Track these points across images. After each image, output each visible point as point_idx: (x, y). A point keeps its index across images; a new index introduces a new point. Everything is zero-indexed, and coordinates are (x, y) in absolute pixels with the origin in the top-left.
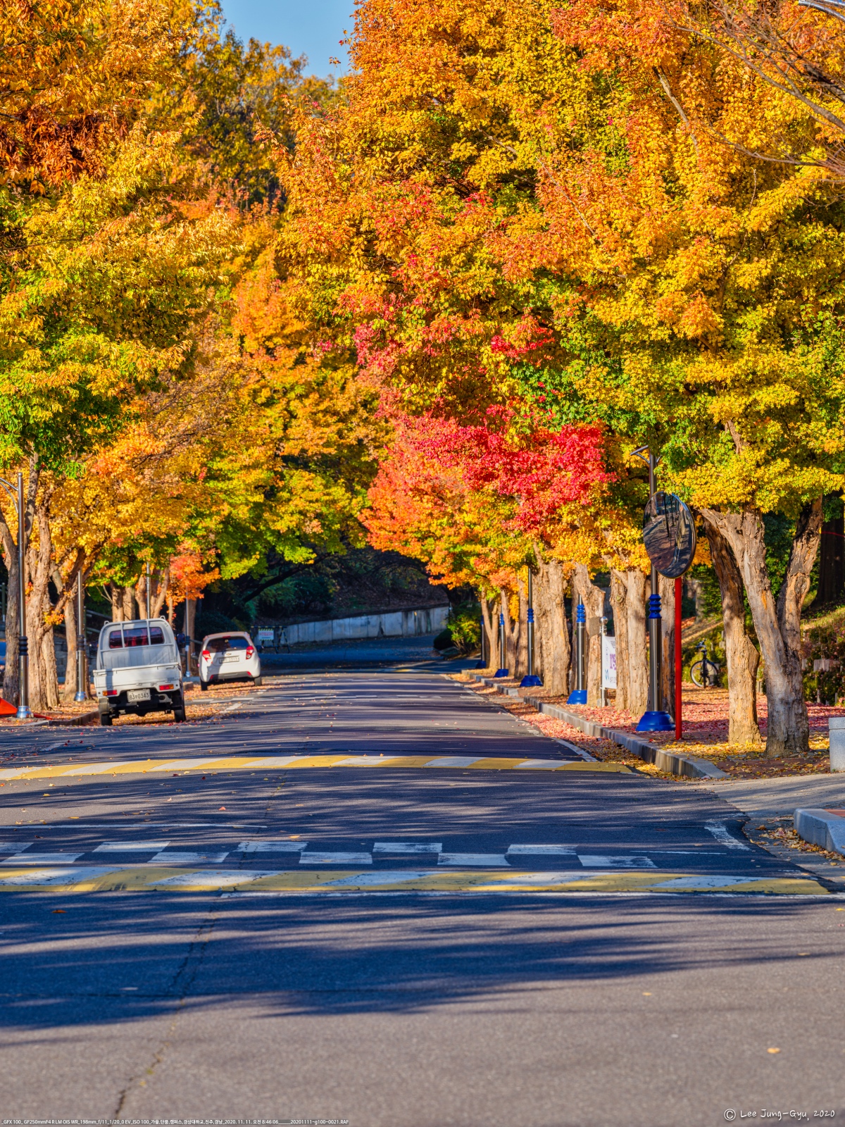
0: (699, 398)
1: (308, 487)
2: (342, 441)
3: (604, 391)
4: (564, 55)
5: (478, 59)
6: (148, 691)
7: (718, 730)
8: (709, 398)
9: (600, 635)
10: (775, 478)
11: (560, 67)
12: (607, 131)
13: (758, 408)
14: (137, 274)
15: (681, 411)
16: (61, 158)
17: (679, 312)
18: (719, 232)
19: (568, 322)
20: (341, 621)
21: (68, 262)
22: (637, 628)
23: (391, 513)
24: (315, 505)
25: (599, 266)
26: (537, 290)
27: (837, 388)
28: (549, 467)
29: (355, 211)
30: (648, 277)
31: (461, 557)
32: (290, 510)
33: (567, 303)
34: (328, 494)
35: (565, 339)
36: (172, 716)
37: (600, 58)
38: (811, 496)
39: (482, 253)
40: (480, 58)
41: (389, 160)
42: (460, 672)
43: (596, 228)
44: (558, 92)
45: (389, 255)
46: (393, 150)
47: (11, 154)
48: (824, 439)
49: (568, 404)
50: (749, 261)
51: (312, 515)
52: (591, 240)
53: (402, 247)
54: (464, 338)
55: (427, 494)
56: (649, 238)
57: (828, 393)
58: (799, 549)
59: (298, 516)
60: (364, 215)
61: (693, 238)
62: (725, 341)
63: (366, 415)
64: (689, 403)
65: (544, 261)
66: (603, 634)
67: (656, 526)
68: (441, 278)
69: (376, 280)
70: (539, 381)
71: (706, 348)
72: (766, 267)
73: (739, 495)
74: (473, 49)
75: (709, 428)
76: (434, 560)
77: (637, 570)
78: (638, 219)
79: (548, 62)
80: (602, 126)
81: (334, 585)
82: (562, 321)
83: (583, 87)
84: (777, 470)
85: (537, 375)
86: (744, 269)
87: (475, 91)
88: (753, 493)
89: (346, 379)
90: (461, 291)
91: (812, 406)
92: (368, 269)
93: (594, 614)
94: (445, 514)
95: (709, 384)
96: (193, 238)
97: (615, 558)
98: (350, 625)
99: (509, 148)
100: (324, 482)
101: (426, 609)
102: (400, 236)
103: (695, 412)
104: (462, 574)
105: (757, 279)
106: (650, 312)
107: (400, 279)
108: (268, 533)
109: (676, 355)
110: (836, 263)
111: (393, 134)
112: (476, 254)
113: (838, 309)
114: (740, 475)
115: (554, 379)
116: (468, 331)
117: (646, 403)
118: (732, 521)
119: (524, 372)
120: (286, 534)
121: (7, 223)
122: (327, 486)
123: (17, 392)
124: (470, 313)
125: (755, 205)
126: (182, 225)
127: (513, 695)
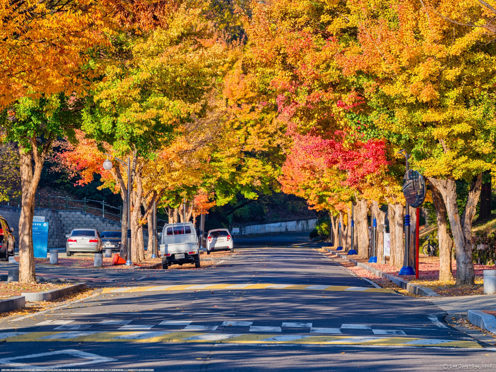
0: (428, 129)
1: (255, 165)
2: (271, 145)
3: (386, 125)
6: (184, 254)
7: (434, 275)
8: (433, 129)
9: (383, 232)
10: (461, 164)
12: (389, 11)
13: (454, 133)
14: (182, 71)
15: (420, 134)
16: (149, 19)
17: (420, 91)
18: (438, 56)
19: (371, 94)
20: (269, 225)
21: (151, 65)
22: (400, 229)
23: (292, 178)
24: (259, 173)
25: (385, 70)
26: (358, 80)
27: (489, 125)
28: (362, 158)
29: (278, 45)
30: (407, 75)
31: (322, 197)
32: (247, 175)
33: (370, 86)
34: (264, 169)
35: (370, 102)
36: (194, 265)
38: (477, 172)
39: (333, 64)
41: (293, 22)
42: (321, 248)
43: (384, 53)
45: (293, 64)
46: (295, 18)
47: (126, 17)
48: (483, 148)
49: (370, 130)
50: (451, 68)
51: (257, 178)
52: (382, 58)
53: (299, 60)
54: (325, 101)
55: (307, 169)
56: (407, 58)
57: (485, 127)
58: (471, 196)
59: (251, 178)
60: (282, 46)
61: (427, 58)
62: (440, 104)
63: (281, 134)
64: (424, 131)
65: (361, 67)
66: (385, 232)
67: (408, 185)
68: (315, 74)
69: (287, 75)
70: (358, 120)
71: (432, 107)
72: (458, 71)
73: (445, 172)
75: (432, 142)
76: (310, 198)
77: (400, 204)
78: (403, 50)
80: (387, 8)
81: (266, 209)
82: (368, 94)
84: (462, 161)
85: (357, 118)
86: (449, 72)
88: (451, 171)
89: (273, 118)
90: (324, 80)
91: (478, 133)
92: (283, 70)
93: (380, 223)
94: (315, 178)
95: (432, 122)
96: (206, 55)
97: (390, 199)
98: (273, 227)
99: (346, 17)
100: (262, 163)
101: (307, 220)
102: (298, 56)
103: (426, 135)
104: (323, 205)
105: (454, 76)
106: (407, 90)
107: (297, 74)
108: (237, 185)
109: (418, 110)
110: (489, 70)
111: (295, 11)
112: (331, 64)
113: (490, 90)
114: (446, 163)
115: (365, 119)
116: (327, 97)
117: (405, 130)
118: (442, 183)
119: (352, 116)
120: (245, 186)
121: (125, 48)
122: (263, 165)
123: (128, 122)
124: (328, 90)
125: (454, 44)
126: (201, 49)
127: (345, 258)
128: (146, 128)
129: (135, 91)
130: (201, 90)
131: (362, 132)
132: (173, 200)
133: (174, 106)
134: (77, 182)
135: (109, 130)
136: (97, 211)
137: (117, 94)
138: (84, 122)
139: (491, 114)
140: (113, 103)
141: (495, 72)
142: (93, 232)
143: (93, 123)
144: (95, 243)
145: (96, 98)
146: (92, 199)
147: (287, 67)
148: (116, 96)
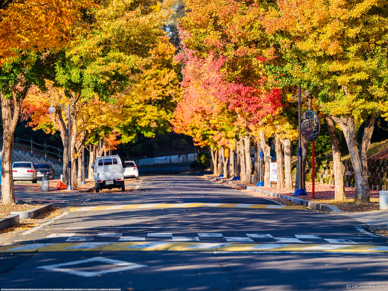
0: (333, 77)
1: (152, 111)
2: (164, 95)
3: (300, 74)
6: (113, 181)
7: (330, 195)
8: (337, 77)
9: (269, 162)
10: (360, 105)
13: (354, 80)
14: (135, 31)
15: (327, 81)
17: (327, 46)
18: (342, 18)
19: (286, 50)
20: (157, 158)
21: (111, 27)
22: (288, 159)
23: (182, 120)
24: (155, 117)
25: (299, 29)
26: (275, 38)
27: (383, 74)
28: (262, 102)
29: (211, 10)
30: (317, 33)
31: (205, 136)
32: (146, 119)
33: (285, 43)
34: (159, 113)
35: (284, 56)
36: (121, 189)
38: (372, 112)
39: (256, 25)
42: (203, 175)
43: (298, 16)
45: (222, 25)
48: (378, 92)
49: (285, 79)
50: (353, 28)
51: (153, 121)
52: (297, 20)
53: (227, 23)
54: (249, 55)
55: (200, 113)
56: (317, 20)
57: (379, 76)
58: (366, 131)
59: (148, 121)
60: (214, 11)
61: (332, 20)
62: (343, 56)
64: (329, 78)
65: (280, 27)
66: (270, 162)
67: (305, 123)
68: (242, 33)
69: (217, 34)
70: (275, 71)
71: (336, 59)
72: (358, 30)
73: (346, 112)
75: (336, 88)
76: (197, 136)
77: (288, 139)
78: (313, 13)
81: (156, 145)
82: (284, 49)
84: (360, 102)
85: (274, 68)
86: (350, 31)
88: (351, 111)
90: (249, 38)
91: (373, 80)
92: (214, 30)
93: (267, 155)
94: (205, 120)
95: (336, 72)
96: (154, 18)
97: (280, 135)
98: (161, 160)
100: (157, 109)
101: (186, 154)
102: (227, 19)
103: (331, 82)
104: (206, 142)
105: (355, 34)
106: (317, 46)
107: (226, 34)
108: (138, 127)
109: (325, 61)
110: (382, 29)
112: (254, 25)
113: (383, 45)
114: (347, 104)
115: (280, 70)
116: (251, 52)
117: (314, 78)
118: (342, 121)
119: (270, 67)
120: (144, 127)
121: (88, 13)
122: (158, 110)
123: (94, 73)
124: (252, 46)
125: (355, 8)
126: (151, 14)
127: (230, 183)
128: (108, 78)
129: (99, 48)
130: (147, 47)
131: (278, 80)
132: (94, 138)
133: (130, 59)
134: (28, 123)
135: (78, 80)
136: (26, 147)
138: (57, 74)
139: (384, 65)
140: (81, 57)
141: (386, 31)
142: (30, 164)
143: (64, 74)
144: (32, 173)
145: (67, 54)
146: (22, 138)
147: (217, 28)
148: (84, 52)
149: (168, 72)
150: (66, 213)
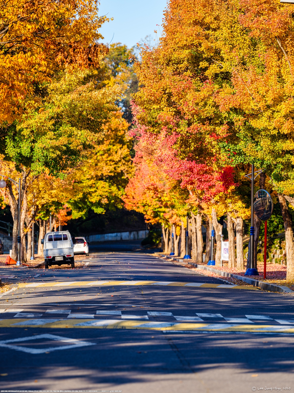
0: (287, 156)
1: (103, 187)
2: (116, 171)
4: (241, 31)
5: (210, 32)
6: (62, 257)
8: (290, 156)
9: (221, 241)
11: (240, 35)
12: (256, 59)
14: (87, 106)
15: (280, 160)
16: (84, 60)
17: (282, 125)
19: (240, 127)
20: (107, 235)
21: (63, 101)
23: (133, 197)
24: (106, 193)
25: (253, 107)
26: (229, 115)
28: (214, 180)
29: (164, 86)
30: (271, 111)
31: (157, 213)
32: (97, 195)
33: (239, 120)
34: (110, 190)
35: (238, 134)
36: (70, 265)
37: (257, 32)
39: (210, 102)
40: (211, 32)
41: (175, 67)
42: (154, 253)
43: (253, 94)
44: (238, 44)
45: (176, 101)
46: (177, 64)
47: (66, 59)
49: (238, 157)
51: (104, 197)
52: (251, 98)
53: (181, 99)
54: (203, 132)
55: (152, 190)
56: (272, 98)
59: (100, 197)
60: (168, 87)
61: (287, 98)
64: (283, 157)
65: (234, 105)
67: (258, 202)
68: (195, 110)
69: (171, 110)
70: (228, 148)
71: (290, 138)
74: (208, 28)
75: (290, 167)
76: (148, 213)
77: (240, 218)
78: (268, 91)
79: (235, 34)
80: (254, 57)
81: (107, 222)
82: (238, 126)
83: (247, 43)
85: (228, 146)
87: (209, 43)
89: (117, 149)
90: (202, 115)
92: (168, 106)
93: (218, 233)
94: (157, 197)
95: (290, 151)
96: (108, 93)
97: (232, 214)
98: (111, 236)
99: (220, 64)
101: (137, 231)
102: (181, 96)
103: (284, 160)
104: (157, 219)
106: (271, 124)
107: (180, 110)
108: (88, 202)
109: (279, 140)
111: (177, 58)
112: (208, 102)
115: (234, 148)
116: (204, 129)
117: (268, 157)
119: (223, 145)
120: (95, 203)
122: (110, 186)
123: (44, 147)
124: (205, 123)
126: (104, 88)
127: (181, 262)
128: (58, 153)
129: (51, 122)
130: (100, 122)
131: (231, 158)
132: (44, 213)
133: (82, 135)
135: (28, 154)
137: (36, 124)
138: (7, 147)
140: (32, 131)
143: (15, 147)
145: (18, 128)
147: (170, 104)
148: (35, 125)
149: (121, 148)
150: (14, 289)
